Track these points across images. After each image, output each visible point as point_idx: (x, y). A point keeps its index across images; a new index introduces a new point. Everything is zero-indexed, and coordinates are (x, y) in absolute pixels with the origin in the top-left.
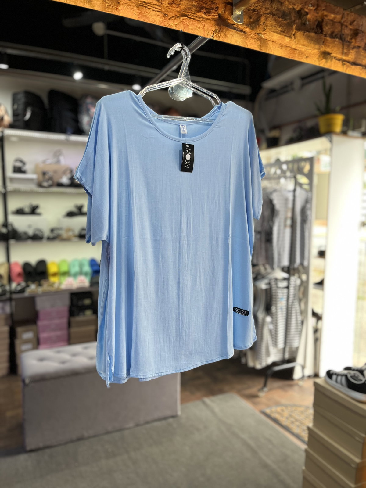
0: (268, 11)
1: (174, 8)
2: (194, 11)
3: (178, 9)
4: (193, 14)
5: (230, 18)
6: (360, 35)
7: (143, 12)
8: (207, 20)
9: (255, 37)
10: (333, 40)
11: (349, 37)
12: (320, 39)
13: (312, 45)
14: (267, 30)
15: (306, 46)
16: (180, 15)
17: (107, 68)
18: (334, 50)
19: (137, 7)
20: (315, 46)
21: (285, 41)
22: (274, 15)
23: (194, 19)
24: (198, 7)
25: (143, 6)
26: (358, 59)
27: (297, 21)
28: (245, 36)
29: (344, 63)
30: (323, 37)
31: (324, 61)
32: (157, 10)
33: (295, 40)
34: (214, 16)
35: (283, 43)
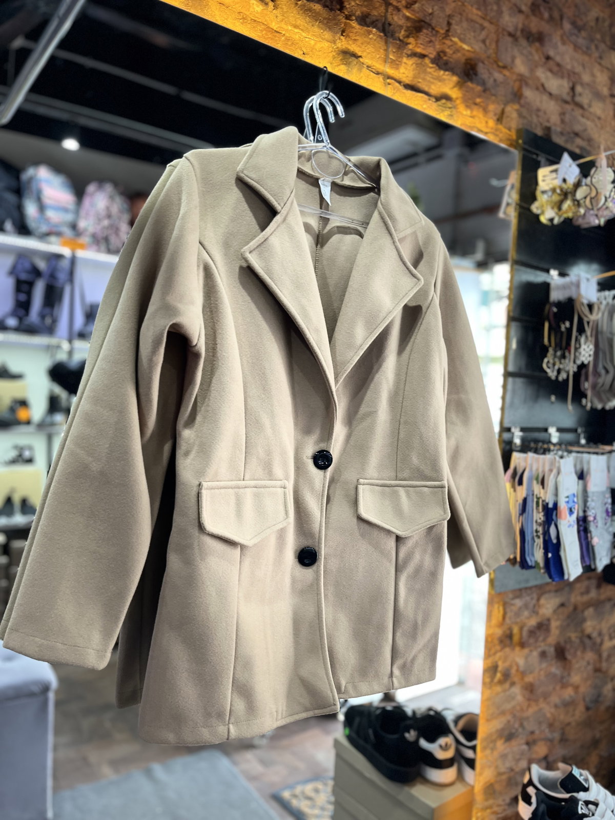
6: (425, 31)
10: (366, 28)
11: (403, 32)
12: (334, 19)
13: (316, 29)
15: (302, 30)
18: (367, 51)
20: (322, 33)
21: (251, 9)
26: (420, 80)
29: (388, 81)
30: (341, 18)
31: (343, 67)
33: (274, 11)
35: (246, 13)
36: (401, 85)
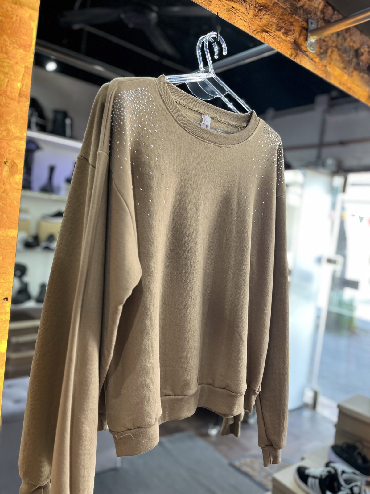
0: (334, 45)
1: (256, 21)
2: (274, 29)
3: (260, 24)
4: (273, 32)
5: (304, 44)
7: (232, 19)
8: (284, 41)
9: (322, 69)
13: (364, 87)
14: (332, 64)
16: (261, 30)
19: (227, 12)
20: (366, 88)
22: (339, 50)
23: (275, 38)
24: (279, 26)
25: (233, 12)
27: (355, 60)
28: (315, 66)
32: (244, 19)
33: (351, 79)
34: (290, 39)
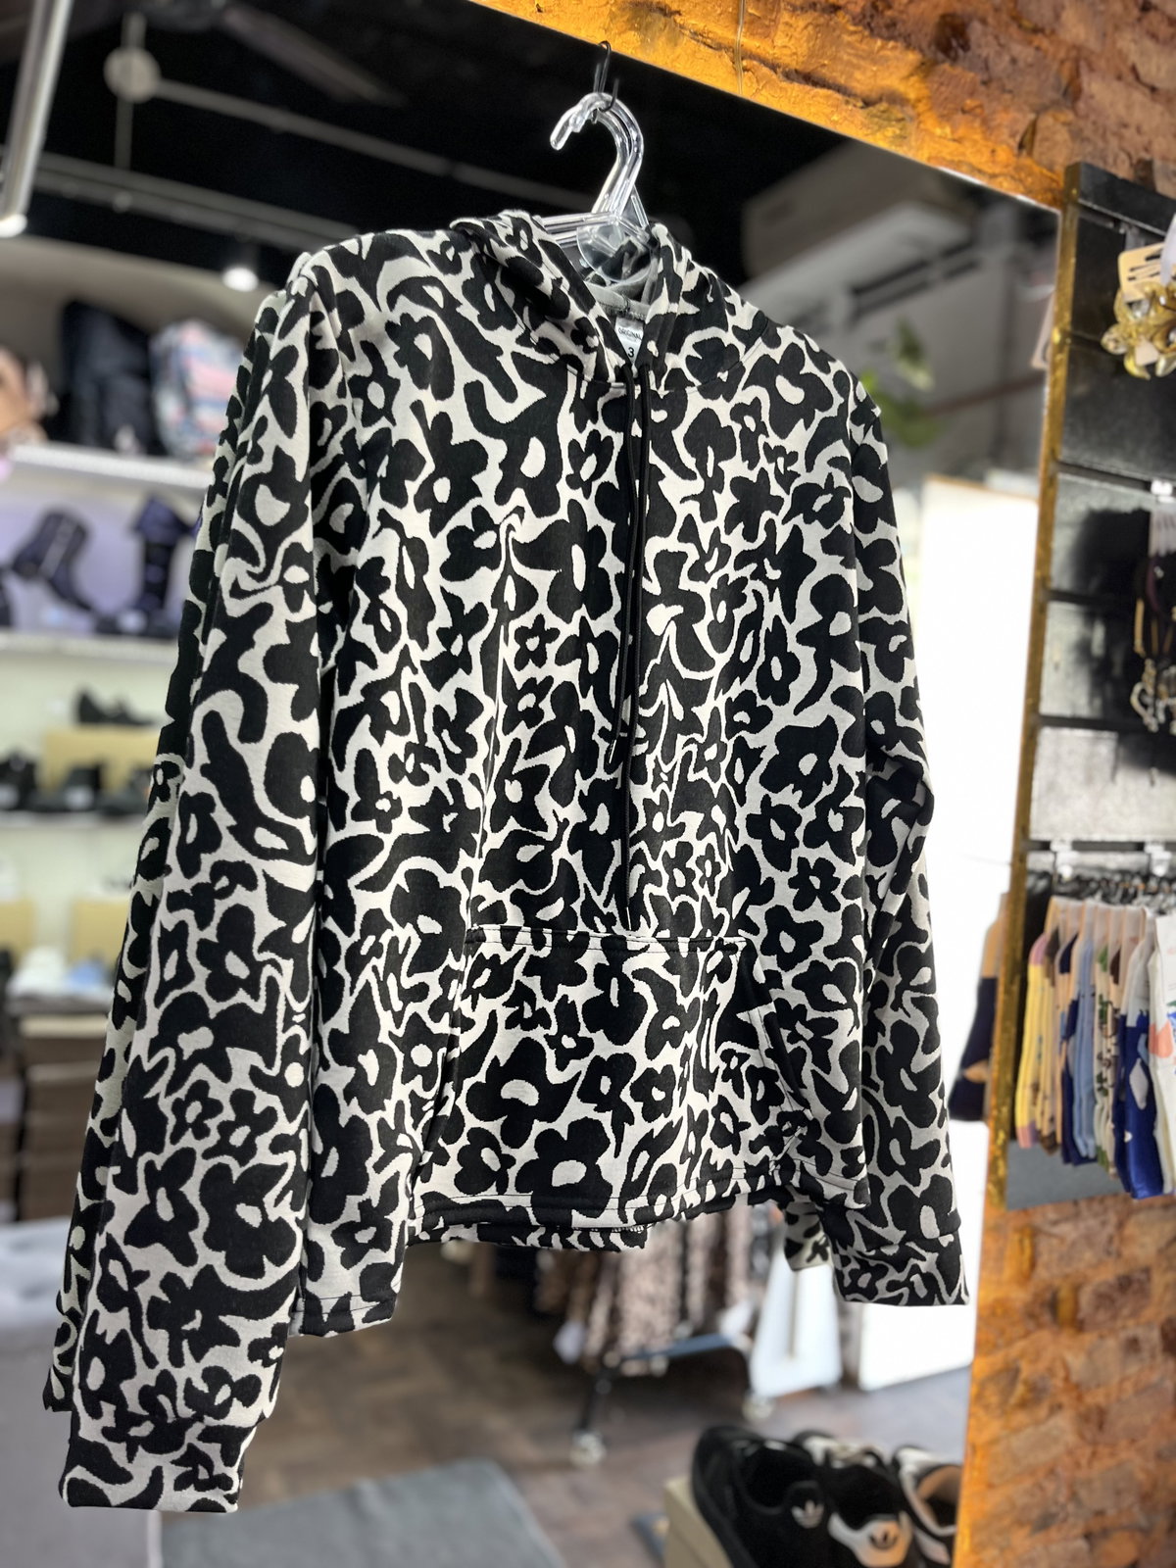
17: (123, 201)
26: (826, 62)
29: (745, 63)
31: (632, 36)
36: (776, 72)
